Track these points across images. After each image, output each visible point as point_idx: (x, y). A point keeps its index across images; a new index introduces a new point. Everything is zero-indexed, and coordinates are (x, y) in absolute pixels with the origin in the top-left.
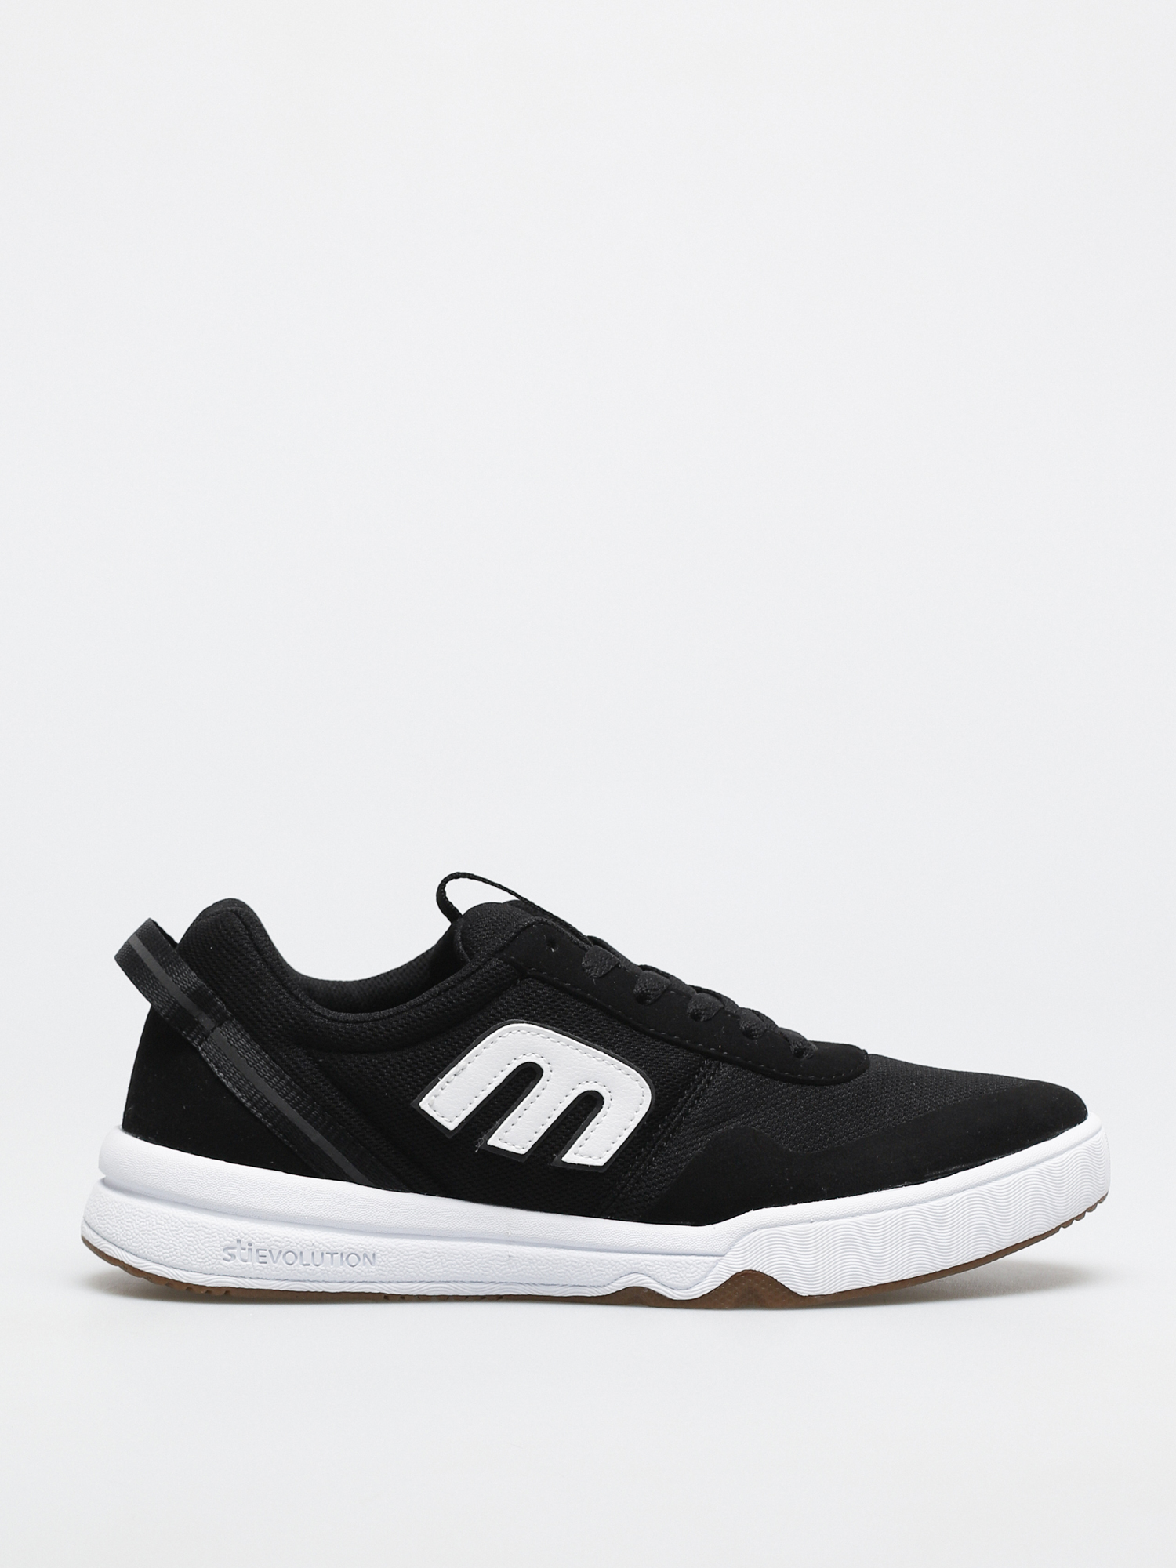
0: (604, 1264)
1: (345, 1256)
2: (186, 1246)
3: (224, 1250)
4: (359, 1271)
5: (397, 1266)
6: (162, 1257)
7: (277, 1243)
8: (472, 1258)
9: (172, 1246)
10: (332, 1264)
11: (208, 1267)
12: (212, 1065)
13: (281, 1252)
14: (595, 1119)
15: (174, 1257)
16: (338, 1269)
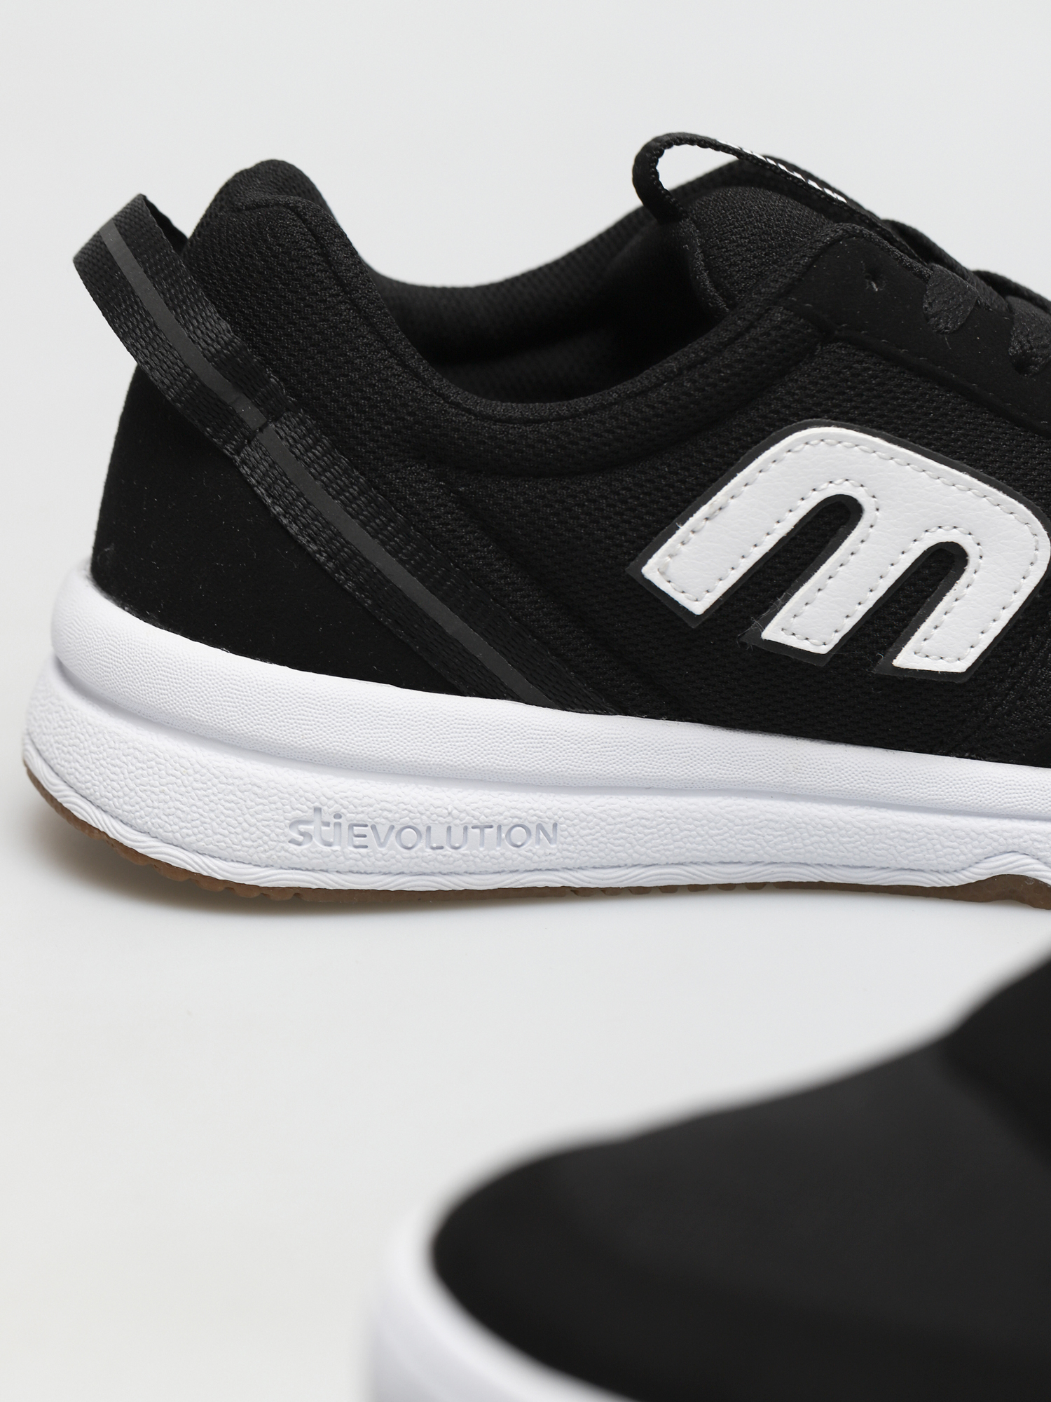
0: (958, 837)
1: (503, 830)
2: (223, 818)
3: (291, 826)
4: (530, 854)
5: (595, 842)
6: (178, 835)
7: (386, 813)
8: (725, 825)
9: (197, 816)
10: (482, 844)
11: (263, 856)
12: (260, 491)
13: (392, 828)
14: (952, 591)
15: (201, 836)
16: (492, 852)
